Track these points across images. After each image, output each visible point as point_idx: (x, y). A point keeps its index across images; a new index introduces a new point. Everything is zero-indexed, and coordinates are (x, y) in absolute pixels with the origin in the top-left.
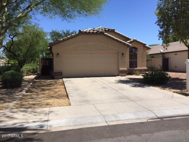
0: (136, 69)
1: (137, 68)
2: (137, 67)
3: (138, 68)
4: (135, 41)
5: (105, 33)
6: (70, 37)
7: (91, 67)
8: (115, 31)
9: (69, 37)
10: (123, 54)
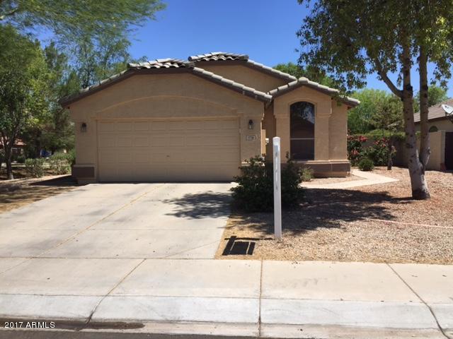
0: (310, 162)
1: (313, 160)
2: (312, 158)
3: (318, 161)
4: (304, 85)
5: (196, 69)
6: (107, 82)
7: (168, 156)
8: (249, 61)
9: (104, 83)
10: (251, 122)
